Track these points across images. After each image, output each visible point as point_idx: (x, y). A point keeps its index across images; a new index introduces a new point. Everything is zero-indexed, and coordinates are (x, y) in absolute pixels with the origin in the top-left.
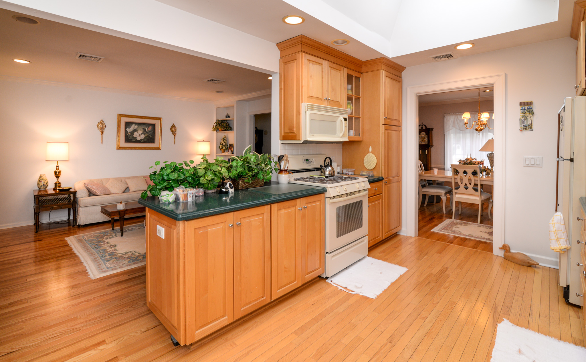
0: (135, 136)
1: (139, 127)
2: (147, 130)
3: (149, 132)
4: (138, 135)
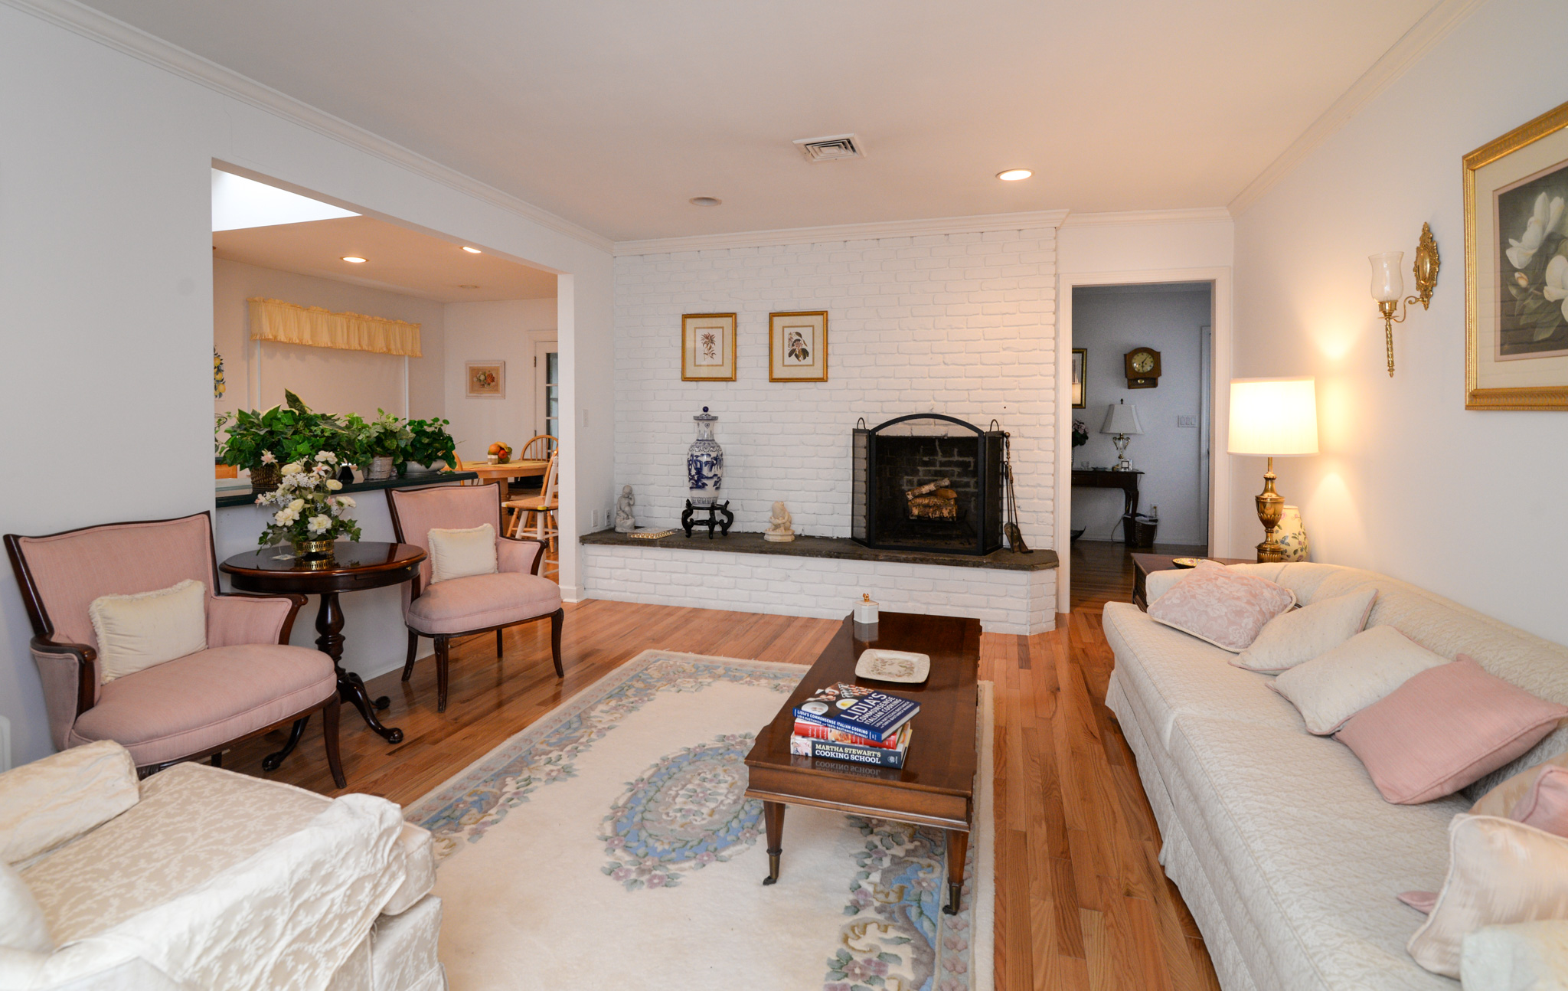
0: (1551, 293)
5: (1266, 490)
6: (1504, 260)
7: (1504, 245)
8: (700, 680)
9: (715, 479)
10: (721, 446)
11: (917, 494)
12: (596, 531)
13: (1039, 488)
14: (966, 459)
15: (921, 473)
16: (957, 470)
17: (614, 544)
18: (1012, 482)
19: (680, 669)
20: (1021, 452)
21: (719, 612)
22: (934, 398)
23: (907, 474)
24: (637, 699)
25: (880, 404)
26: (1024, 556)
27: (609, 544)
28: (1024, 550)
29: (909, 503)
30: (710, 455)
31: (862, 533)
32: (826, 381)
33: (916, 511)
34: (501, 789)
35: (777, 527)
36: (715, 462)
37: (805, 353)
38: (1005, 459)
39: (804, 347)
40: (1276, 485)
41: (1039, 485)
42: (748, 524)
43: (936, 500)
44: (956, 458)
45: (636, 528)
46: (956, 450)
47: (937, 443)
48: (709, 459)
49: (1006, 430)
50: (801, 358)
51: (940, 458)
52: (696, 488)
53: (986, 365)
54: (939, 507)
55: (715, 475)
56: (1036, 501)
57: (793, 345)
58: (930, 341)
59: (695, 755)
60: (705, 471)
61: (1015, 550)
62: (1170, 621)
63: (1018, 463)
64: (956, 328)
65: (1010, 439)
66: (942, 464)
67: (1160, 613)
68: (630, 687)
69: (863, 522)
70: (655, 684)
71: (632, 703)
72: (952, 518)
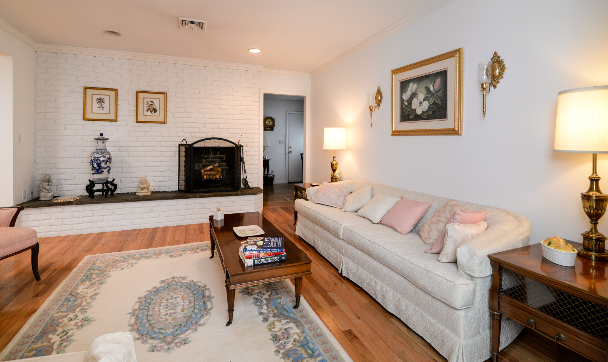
0: (413, 107)
1: (419, 86)
2: (432, 89)
3: (436, 93)
4: (418, 104)
5: (333, 160)
6: (402, 98)
7: (402, 95)
8: (130, 262)
9: (108, 168)
10: (110, 152)
11: (205, 170)
12: (25, 202)
13: (254, 165)
14: (222, 156)
15: (203, 162)
16: (218, 160)
17: (43, 206)
18: (244, 163)
19: (115, 260)
20: (247, 152)
21: (114, 232)
22: (214, 132)
23: (198, 163)
24: (100, 278)
25: (191, 134)
26: (249, 190)
27: (39, 207)
28: (250, 188)
29: (202, 174)
30: (105, 157)
31: (183, 188)
32: (166, 123)
33: (205, 177)
34: (49, 342)
35: (143, 189)
36: (108, 160)
37: (155, 110)
38: (242, 155)
39: (155, 107)
40: (336, 159)
41: (253, 164)
42: (124, 189)
43: (213, 172)
44: (218, 156)
45: (54, 197)
46: (218, 152)
47: (211, 150)
48: (105, 159)
49: (242, 144)
50: (153, 112)
51: (212, 155)
52: (96, 173)
53: (234, 119)
54: (215, 175)
55: (108, 167)
56: (252, 170)
57: (149, 106)
58: (213, 109)
59: (155, 292)
60: (103, 165)
61: (247, 188)
62: (320, 202)
63: (246, 156)
64: (223, 105)
65: (243, 147)
66: (212, 158)
67: (317, 200)
68: (91, 274)
69: (183, 183)
70: (106, 269)
71: (99, 280)
72: (220, 178)
